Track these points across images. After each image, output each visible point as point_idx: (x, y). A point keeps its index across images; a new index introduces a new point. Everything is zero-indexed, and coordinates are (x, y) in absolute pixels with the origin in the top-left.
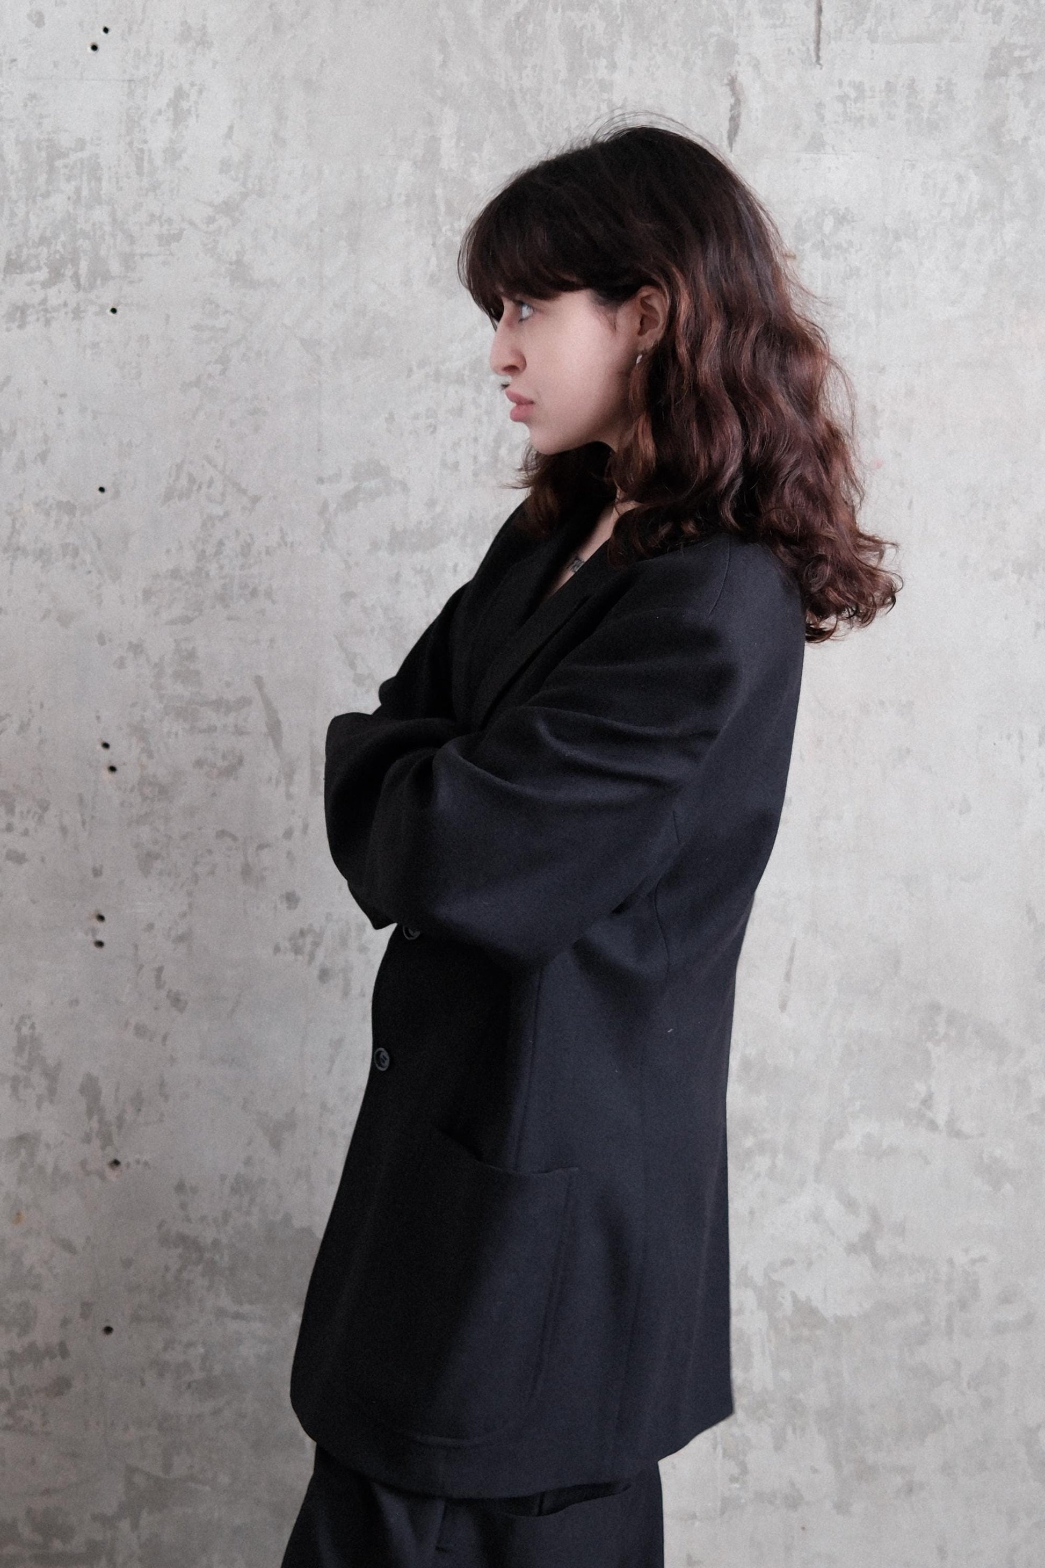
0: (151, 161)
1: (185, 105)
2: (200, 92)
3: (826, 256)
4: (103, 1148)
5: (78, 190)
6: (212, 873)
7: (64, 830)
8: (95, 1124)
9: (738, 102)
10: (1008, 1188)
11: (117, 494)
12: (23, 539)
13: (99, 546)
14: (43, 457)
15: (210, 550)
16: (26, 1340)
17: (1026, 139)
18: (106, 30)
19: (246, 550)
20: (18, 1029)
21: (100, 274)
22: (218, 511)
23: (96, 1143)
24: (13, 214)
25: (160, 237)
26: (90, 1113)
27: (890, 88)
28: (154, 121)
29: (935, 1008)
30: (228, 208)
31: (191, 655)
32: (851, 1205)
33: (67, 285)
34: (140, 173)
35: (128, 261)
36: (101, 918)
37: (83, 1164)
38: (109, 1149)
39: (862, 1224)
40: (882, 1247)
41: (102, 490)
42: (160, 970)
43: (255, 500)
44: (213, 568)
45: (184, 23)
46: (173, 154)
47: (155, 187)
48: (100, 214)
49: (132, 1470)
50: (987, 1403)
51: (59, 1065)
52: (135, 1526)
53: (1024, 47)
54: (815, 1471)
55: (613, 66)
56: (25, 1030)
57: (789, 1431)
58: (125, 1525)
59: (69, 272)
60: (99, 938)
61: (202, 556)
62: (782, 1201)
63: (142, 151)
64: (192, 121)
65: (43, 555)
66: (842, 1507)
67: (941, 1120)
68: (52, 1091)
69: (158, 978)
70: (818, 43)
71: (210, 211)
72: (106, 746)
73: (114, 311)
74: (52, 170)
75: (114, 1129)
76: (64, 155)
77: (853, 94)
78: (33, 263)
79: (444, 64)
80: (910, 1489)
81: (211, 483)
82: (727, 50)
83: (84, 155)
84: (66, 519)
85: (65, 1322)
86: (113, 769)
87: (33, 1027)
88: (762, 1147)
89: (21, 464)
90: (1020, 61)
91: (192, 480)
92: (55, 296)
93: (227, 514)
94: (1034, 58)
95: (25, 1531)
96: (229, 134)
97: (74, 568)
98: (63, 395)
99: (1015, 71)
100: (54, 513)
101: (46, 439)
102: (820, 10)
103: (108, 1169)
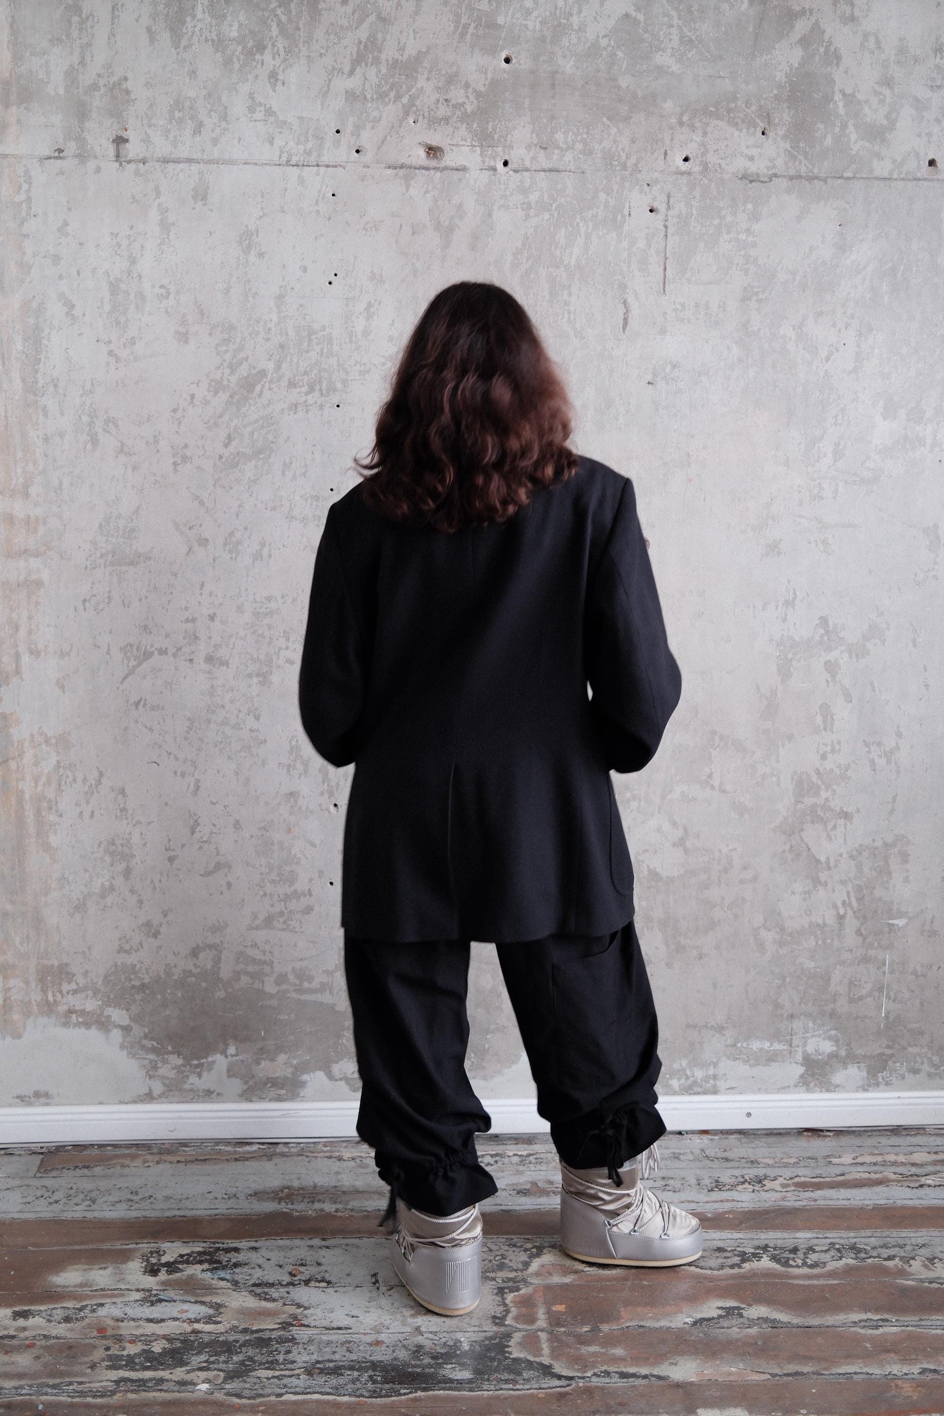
0: (356, 336)
1: (372, 310)
2: (379, 304)
3: (667, 383)
4: (329, 798)
5: (322, 350)
8: (325, 787)
9: (627, 311)
10: (746, 816)
12: (295, 513)
14: (305, 474)
16: (292, 889)
17: (759, 330)
18: (336, 275)
20: (290, 742)
21: (331, 389)
23: (326, 796)
24: (292, 360)
25: (360, 372)
26: (323, 782)
27: (697, 305)
28: (358, 317)
29: (714, 733)
32: (674, 824)
33: (316, 394)
34: (351, 342)
35: (345, 382)
37: (320, 805)
38: (332, 799)
39: (680, 833)
40: (688, 844)
41: (332, 490)
45: (372, 272)
46: (366, 333)
47: (358, 349)
48: (333, 361)
50: (736, 917)
51: (309, 759)
53: (759, 287)
54: (657, 948)
55: (570, 294)
56: (294, 743)
57: (646, 930)
59: (318, 388)
62: (643, 823)
63: (352, 331)
64: (375, 317)
65: (304, 520)
66: (669, 965)
67: (716, 784)
68: (306, 771)
70: (664, 284)
71: (383, 360)
73: (338, 406)
74: (310, 340)
75: (335, 789)
76: (315, 333)
77: (680, 308)
78: (301, 384)
80: (700, 957)
82: (623, 287)
83: (325, 333)
84: (315, 503)
85: (311, 880)
87: (297, 741)
88: (634, 797)
89: (294, 478)
90: (757, 294)
92: (311, 399)
94: (763, 292)
95: (291, 977)
96: (392, 324)
98: (314, 445)
99: (754, 298)
100: (309, 501)
101: (306, 465)
102: (665, 269)
103: (332, 808)
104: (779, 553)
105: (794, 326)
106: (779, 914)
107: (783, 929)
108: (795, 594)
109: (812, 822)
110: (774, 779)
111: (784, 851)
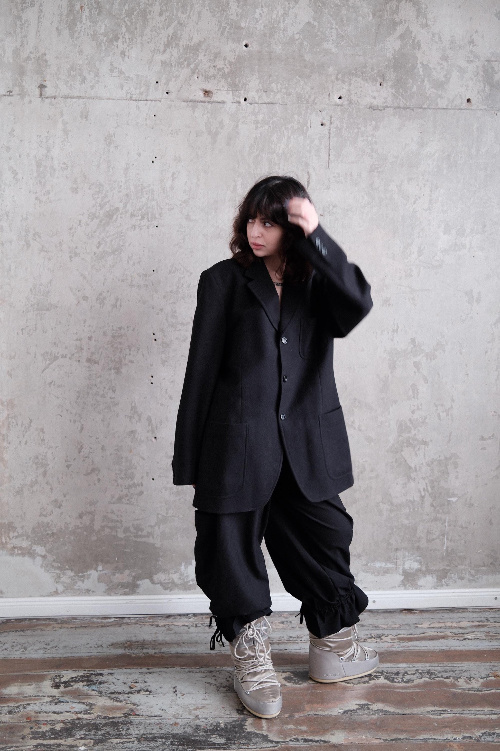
0: (166, 190)
1: (175, 176)
2: (179, 173)
3: (330, 215)
4: (152, 434)
5: (148, 197)
6: (180, 365)
7: (143, 355)
8: (150, 428)
9: (309, 177)
10: (372, 444)
11: (157, 272)
12: (134, 283)
13: (153, 285)
14: (139, 262)
15: (180, 286)
16: (132, 482)
17: (378, 187)
18: (156, 158)
19: (189, 286)
20: (131, 404)
21: (153, 218)
22: (182, 276)
23: (150, 432)
24: (132, 203)
25: (169, 209)
26: (149, 425)
27: (346, 174)
28: (167, 180)
29: (355, 399)
30: (185, 202)
31: (175, 312)
33: (146, 220)
34: (164, 192)
35: (160, 214)
36: (152, 377)
37: (147, 438)
38: (154, 434)
41: (153, 271)
42: (167, 390)
43: (191, 273)
44: (181, 290)
45: (175, 156)
46: (172, 188)
47: (167, 196)
48: (154, 203)
49: (158, 514)
50: (367, 496)
51: (142, 413)
52: (159, 528)
53: (379, 165)
55: (279, 168)
56: (133, 405)
58: (157, 528)
59: (146, 217)
60: (152, 382)
61: (178, 287)
63: (164, 187)
64: (177, 180)
65: (139, 286)
67: (357, 427)
68: (140, 420)
69: (166, 392)
70: (329, 163)
71: (181, 202)
72: (154, 334)
73: (157, 227)
74: (142, 191)
75: (155, 429)
76: (145, 188)
77: (337, 176)
78: (137, 215)
79: (238, 167)
81: (180, 269)
82: (307, 165)
83: (150, 188)
84: (145, 278)
85: (142, 477)
86: (155, 340)
87: (135, 404)
89: (134, 264)
90: (377, 168)
91: (176, 269)
92: (142, 223)
93: (184, 277)
94: (381, 168)
95: (132, 529)
96: (186, 184)
97: (146, 290)
98: (144, 247)
99: (376, 171)
100: (142, 276)
101: (140, 258)
102: (329, 155)
103: (153, 439)
104: (389, 305)
105: (397, 186)
106: (390, 495)
107: (392, 504)
108: (398, 326)
109: (407, 447)
110: (387, 424)
111: (392, 462)
